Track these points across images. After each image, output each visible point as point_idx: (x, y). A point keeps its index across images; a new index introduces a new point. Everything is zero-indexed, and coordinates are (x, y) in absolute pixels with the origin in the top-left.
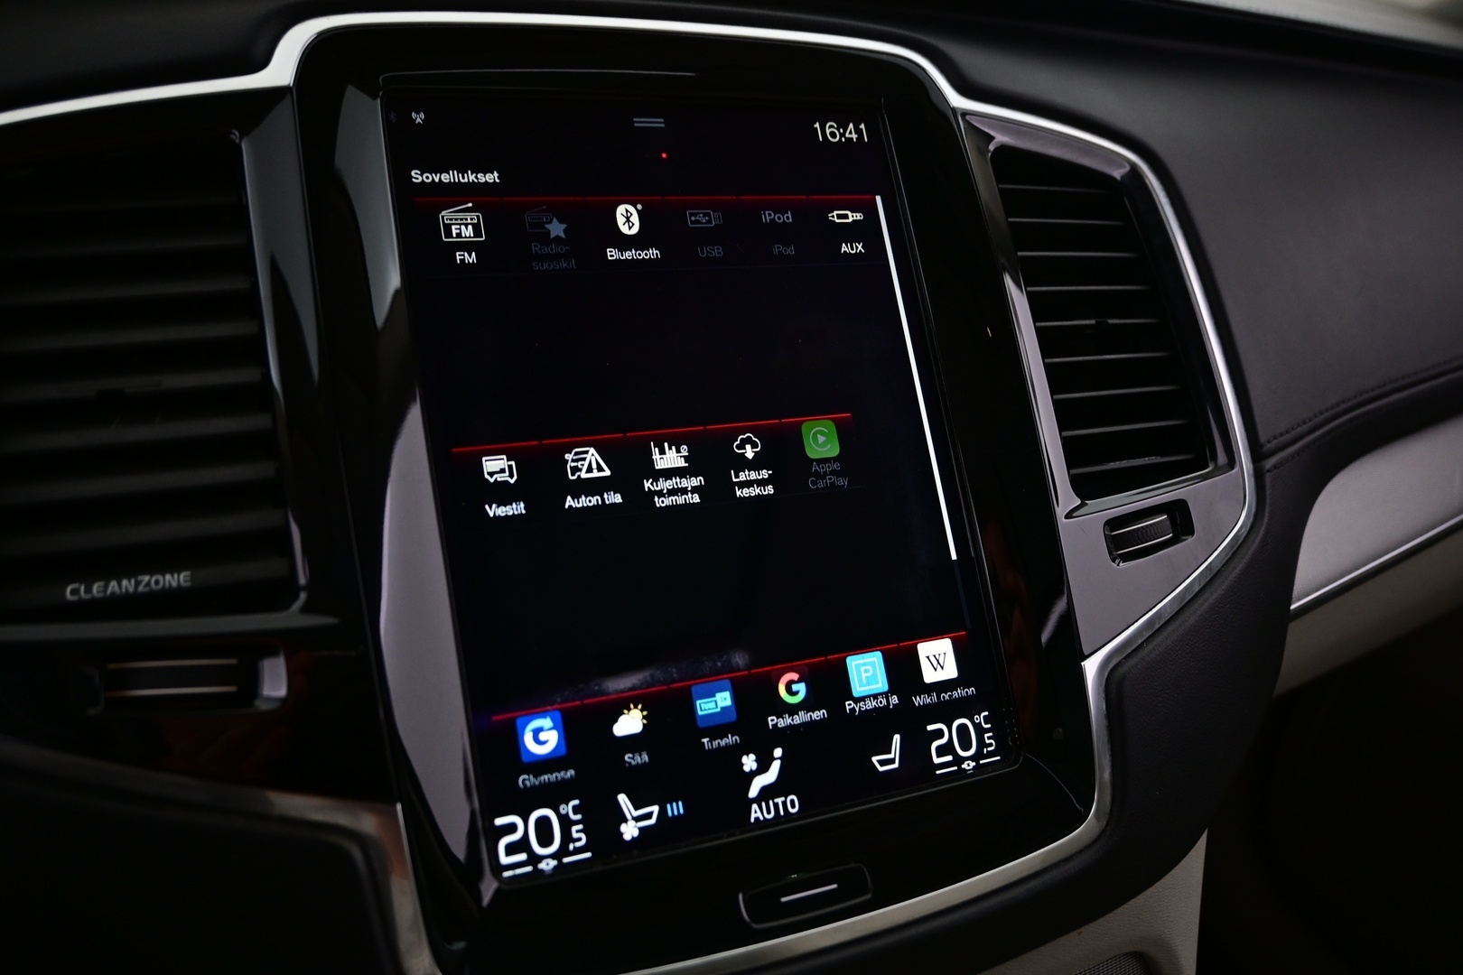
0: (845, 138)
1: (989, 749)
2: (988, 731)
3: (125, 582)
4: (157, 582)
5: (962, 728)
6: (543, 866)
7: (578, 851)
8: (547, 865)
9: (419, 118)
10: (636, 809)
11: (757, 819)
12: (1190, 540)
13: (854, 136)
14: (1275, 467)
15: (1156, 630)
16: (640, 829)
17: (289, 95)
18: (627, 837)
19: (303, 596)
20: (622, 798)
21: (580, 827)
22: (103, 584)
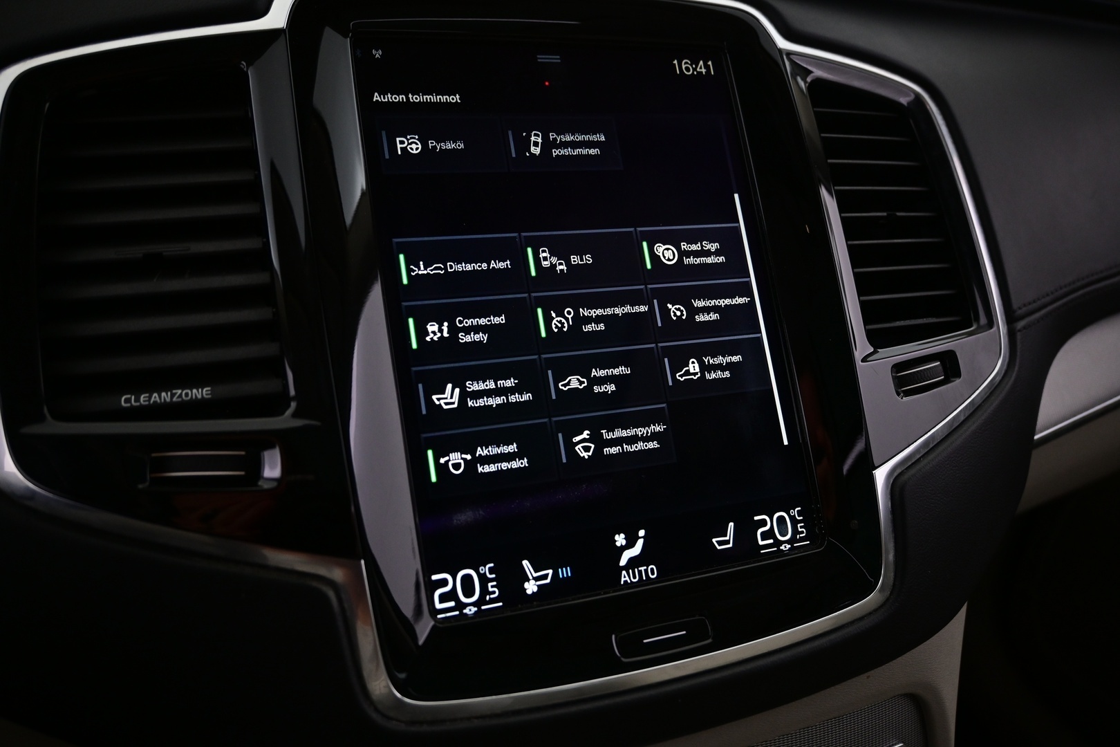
0: (697, 72)
1: (801, 535)
2: (800, 522)
3: (163, 394)
4: (187, 395)
5: (781, 519)
6: (466, 611)
7: (492, 601)
8: (470, 611)
9: (378, 54)
10: (536, 572)
11: (625, 581)
12: (958, 381)
13: (704, 70)
14: (1024, 328)
15: (930, 449)
16: (538, 586)
17: (283, 35)
18: (529, 592)
19: (293, 405)
20: (525, 563)
21: (495, 583)
22: (147, 395)
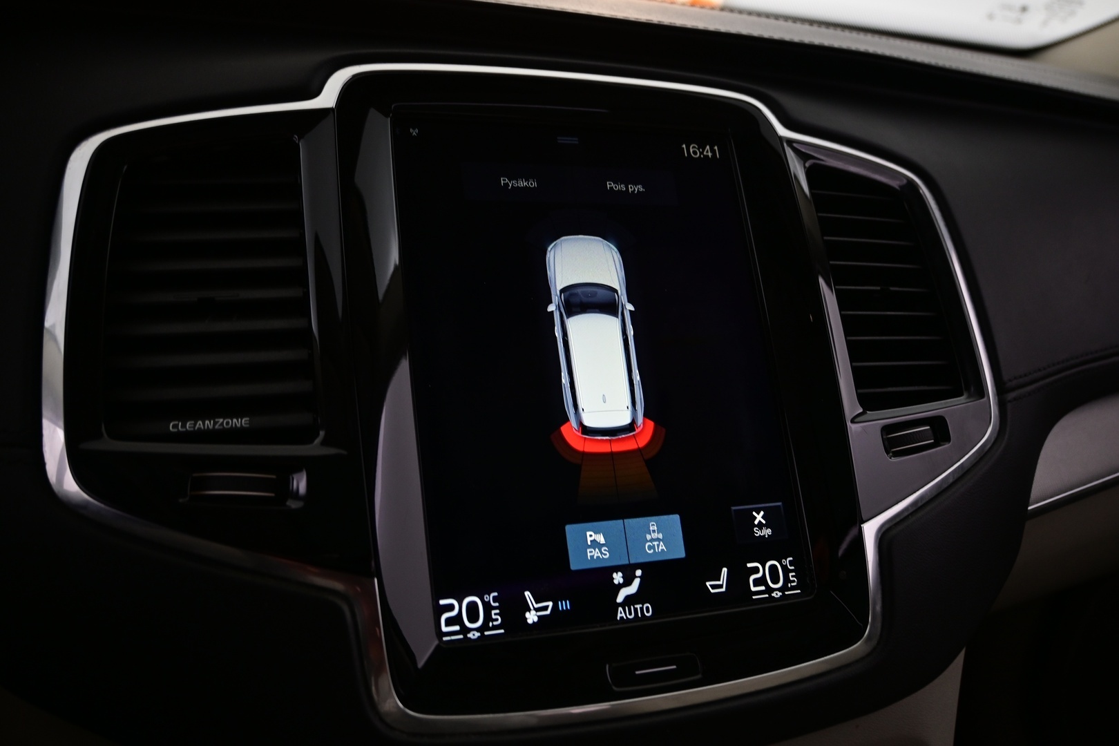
0: (704, 155)
1: (792, 584)
4: (228, 423)
5: (773, 568)
6: (470, 635)
7: (495, 628)
8: (474, 635)
9: (414, 132)
11: (622, 618)
12: (947, 446)
13: (710, 154)
14: (1015, 399)
15: (919, 507)
16: (538, 617)
17: (332, 113)
18: (530, 621)
19: (322, 434)
20: (527, 594)
21: (498, 611)
22: (193, 422)
